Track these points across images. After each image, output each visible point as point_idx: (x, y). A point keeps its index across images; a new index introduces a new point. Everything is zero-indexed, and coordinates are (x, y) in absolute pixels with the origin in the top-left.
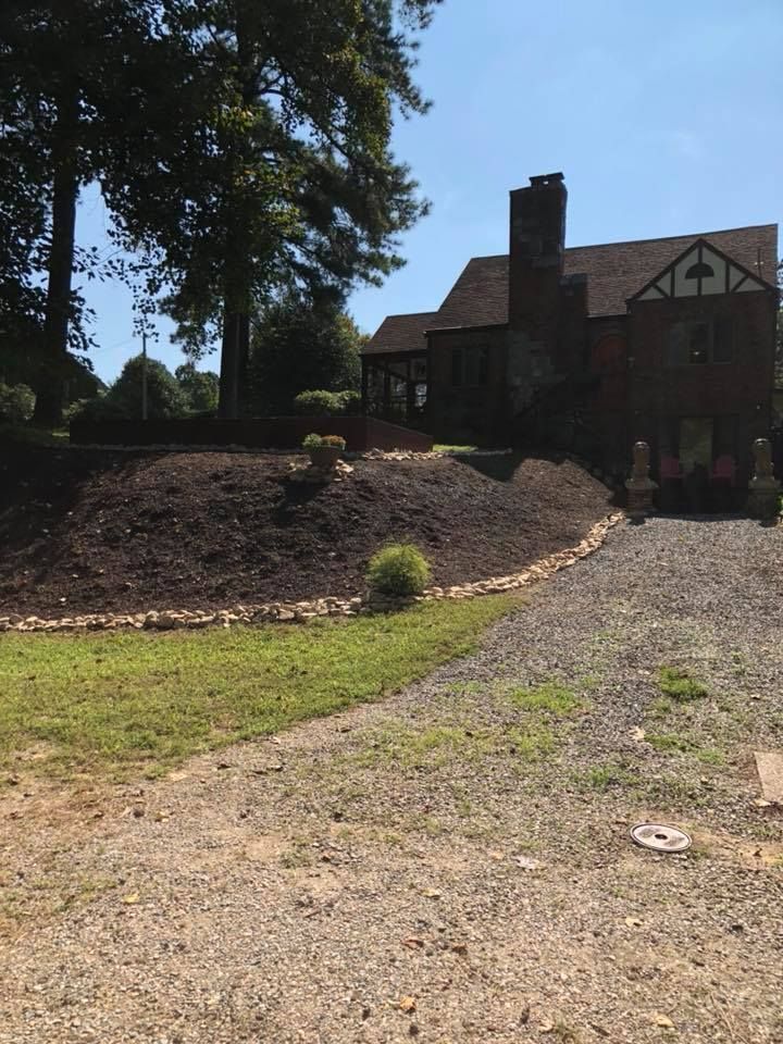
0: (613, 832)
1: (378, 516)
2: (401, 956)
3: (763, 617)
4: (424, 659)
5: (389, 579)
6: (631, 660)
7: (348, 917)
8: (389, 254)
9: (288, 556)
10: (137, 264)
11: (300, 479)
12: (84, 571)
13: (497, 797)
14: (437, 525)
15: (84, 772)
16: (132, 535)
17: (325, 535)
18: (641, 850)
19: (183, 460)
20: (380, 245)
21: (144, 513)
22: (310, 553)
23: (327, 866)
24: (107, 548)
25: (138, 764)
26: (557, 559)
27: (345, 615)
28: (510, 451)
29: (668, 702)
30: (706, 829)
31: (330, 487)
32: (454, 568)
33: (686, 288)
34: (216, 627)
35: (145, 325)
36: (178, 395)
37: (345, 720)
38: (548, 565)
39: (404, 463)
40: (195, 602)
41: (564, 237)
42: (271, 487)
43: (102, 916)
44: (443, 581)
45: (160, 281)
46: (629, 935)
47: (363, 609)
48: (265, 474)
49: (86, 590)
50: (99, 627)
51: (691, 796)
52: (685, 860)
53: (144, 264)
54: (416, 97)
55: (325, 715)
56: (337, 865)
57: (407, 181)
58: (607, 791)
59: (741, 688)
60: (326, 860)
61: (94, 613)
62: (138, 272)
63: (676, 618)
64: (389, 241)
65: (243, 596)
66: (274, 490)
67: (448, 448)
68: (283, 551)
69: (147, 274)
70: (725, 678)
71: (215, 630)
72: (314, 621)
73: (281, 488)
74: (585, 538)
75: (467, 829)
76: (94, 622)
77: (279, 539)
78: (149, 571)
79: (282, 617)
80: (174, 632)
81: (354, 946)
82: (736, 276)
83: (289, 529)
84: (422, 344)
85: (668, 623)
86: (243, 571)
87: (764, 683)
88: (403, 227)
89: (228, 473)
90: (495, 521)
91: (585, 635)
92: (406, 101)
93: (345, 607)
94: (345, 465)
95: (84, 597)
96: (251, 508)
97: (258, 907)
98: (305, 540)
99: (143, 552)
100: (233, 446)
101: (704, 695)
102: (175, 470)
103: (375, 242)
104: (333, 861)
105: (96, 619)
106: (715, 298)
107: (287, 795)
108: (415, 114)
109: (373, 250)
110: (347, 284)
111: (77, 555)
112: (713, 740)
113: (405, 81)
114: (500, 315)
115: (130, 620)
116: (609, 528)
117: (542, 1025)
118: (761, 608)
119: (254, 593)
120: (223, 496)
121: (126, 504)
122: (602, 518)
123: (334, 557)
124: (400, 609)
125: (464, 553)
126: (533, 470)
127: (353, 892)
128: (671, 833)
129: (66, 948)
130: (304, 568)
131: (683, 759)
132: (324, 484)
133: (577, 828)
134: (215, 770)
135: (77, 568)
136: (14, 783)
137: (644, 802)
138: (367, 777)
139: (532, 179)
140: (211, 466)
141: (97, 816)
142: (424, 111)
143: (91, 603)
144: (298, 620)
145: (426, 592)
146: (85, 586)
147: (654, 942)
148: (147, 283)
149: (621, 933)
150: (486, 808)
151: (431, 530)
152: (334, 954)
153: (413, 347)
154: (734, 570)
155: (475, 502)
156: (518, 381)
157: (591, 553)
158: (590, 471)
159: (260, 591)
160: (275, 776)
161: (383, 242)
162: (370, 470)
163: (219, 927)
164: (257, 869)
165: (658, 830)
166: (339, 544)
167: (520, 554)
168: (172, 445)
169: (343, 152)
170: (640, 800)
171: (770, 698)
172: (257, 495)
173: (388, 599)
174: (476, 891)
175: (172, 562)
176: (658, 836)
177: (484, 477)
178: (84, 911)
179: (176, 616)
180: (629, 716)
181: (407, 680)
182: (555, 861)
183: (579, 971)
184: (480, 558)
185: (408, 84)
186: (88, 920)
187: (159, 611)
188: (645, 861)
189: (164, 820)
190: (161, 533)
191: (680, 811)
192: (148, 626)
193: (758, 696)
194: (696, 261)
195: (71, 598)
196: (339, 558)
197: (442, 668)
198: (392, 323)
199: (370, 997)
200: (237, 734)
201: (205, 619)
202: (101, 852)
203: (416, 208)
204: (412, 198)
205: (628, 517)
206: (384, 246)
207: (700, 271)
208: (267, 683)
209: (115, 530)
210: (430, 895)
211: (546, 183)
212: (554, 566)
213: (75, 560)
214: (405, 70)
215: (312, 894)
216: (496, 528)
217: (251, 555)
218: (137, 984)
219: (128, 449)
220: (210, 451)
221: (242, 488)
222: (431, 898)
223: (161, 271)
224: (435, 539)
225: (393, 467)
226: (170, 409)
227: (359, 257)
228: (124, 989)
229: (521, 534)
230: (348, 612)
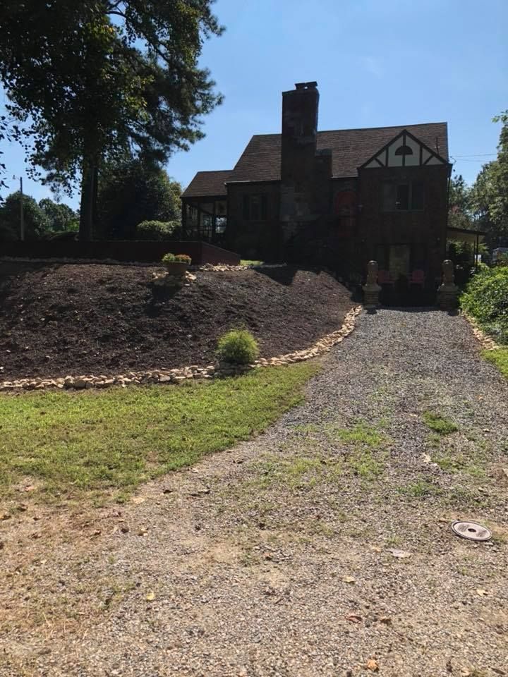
0: (441, 528)
1: (217, 310)
2: (350, 628)
3: (473, 376)
4: (270, 409)
5: (233, 353)
6: (402, 407)
7: (303, 601)
8: (194, 129)
9: (160, 338)
10: (27, 129)
11: (162, 284)
12: (14, 348)
13: (358, 507)
14: (254, 316)
15: (69, 499)
16: (46, 321)
17: (183, 323)
18: (463, 540)
19: (75, 269)
20: (189, 122)
21: (53, 307)
22: (174, 335)
23: (271, 564)
24: (29, 331)
25: (106, 491)
26: (331, 337)
27: (206, 378)
28: (285, 264)
29: (436, 436)
30: (494, 523)
31: (183, 290)
32: (269, 345)
33: (395, 161)
34: (117, 387)
35: (34, 173)
36: (45, 220)
37: (236, 453)
38: (327, 342)
39: (226, 273)
40: (98, 370)
41: (317, 125)
42: (141, 289)
43: (136, 612)
44: (266, 354)
45: (44, 143)
46: (484, 603)
47: (216, 373)
48: (136, 280)
49: (17, 361)
50: (32, 388)
51: (477, 501)
52: (492, 546)
53: (33, 130)
54: (214, 24)
55: (221, 451)
56: (278, 562)
57: (208, 81)
58: (424, 499)
59: (475, 424)
60: (268, 559)
61: (26, 377)
62: (28, 135)
63: (421, 378)
64: (195, 121)
65: (131, 365)
66: (144, 292)
67: (250, 262)
68: (156, 334)
69: (35, 137)
70: (464, 418)
71: (116, 389)
72: (185, 382)
73: (148, 290)
74: (343, 323)
75: (349, 530)
76: (28, 384)
77: (151, 325)
78: (62, 348)
79: (162, 379)
80: (86, 391)
81: (317, 623)
82: (426, 155)
83: (158, 319)
84: (223, 192)
85: (417, 381)
86: (129, 347)
87: (488, 421)
88: (205, 112)
89: (110, 279)
90: (289, 313)
91: (369, 390)
92: (208, 26)
93: (204, 373)
94: (190, 275)
95: (17, 366)
96: (129, 304)
97: (239, 598)
98: (169, 326)
99: (56, 334)
100: (108, 259)
101: (455, 430)
102: (71, 277)
103: (185, 121)
104: (273, 560)
105: (29, 382)
106: (412, 168)
107: (221, 511)
108: (213, 36)
109: (184, 127)
110: (168, 149)
111: (7, 337)
112: (472, 461)
113: (208, 12)
114: (274, 174)
115: (53, 382)
116: (356, 316)
117: (462, 672)
118: (469, 370)
119: (139, 363)
120: (108, 295)
121: (39, 301)
122: (350, 310)
123: (191, 339)
124: (242, 374)
125: (274, 335)
126: (303, 277)
127: (297, 583)
128: (478, 528)
129: (121, 639)
130: (171, 345)
131: (460, 475)
132: (179, 288)
133: (417, 526)
134: (163, 494)
135: (9, 345)
136: (23, 510)
137: (450, 506)
138: (269, 495)
139: (297, 85)
140: (97, 274)
141: (96, 534)
142: (219, 34)
143: (22, 370)
144: (173, 381)
145: (256, 361)
146: (16, 359)
147: (501, 606)
148: (35, 144)
149: (478, 601)
150: (355, 515)
151: (251, 319)
152: (307, 631)
153: (217, 193)
154: (442, 345)
155: (275, 300)
156: (287, 218)
157: (350, 333)
158: (337, 279)
159: (143, 362)
160: (206, 497)
161: (191, 121)
162: (207, 279)
163: (220, 615)
164: (225, 568)
165: (468, 526)
166: (194, 329)
167: (308, 334)
168: (65, 259)
169: (164, 59)
170: (447, 504)
171: (494, 431)
172: (133, 295)
173: (233, 367)
174: (375, 576)
175: (77, 341)
176: (470, 530)
177: (277, 283)
178: (121, 609)
179: (87, 379)
180: (417, 446)
181: (266, 424)
182: (413, 551)
183: (466, 630)
184: (284, 338)
185: (209, 14)
186: (127, 616)
187: (72, 376)
188: (468, 548)
189: (145, 534)
190: (68, 321)
191: (473, 511)
192: (67, 386)
193: (488, 430)
194: (401, 144)
195: (9, 367)
196: (195, 338)
197: (285, 415)
198: (201, 177)
199: (345, 661)
200: (164, 466)
201: (107, 381)
202: (112, 562)
203: (213, 99)
204: (211, 93)
205: (365, 309)
206: (192, 124)
207: (404, 151)
208: (170, 429)
209: (34, 319)
210: (349, 581)
211: (306, 88)
212: (331, 343)
213: (7, 340)
214: (207, 5)
215: (271, 585)
216: (290, 317)
217: (134, 338)
218: (184, 664)
219: (33, 260)
220: (92, 263)
221: (121, 290)
222: (350, 583)
223: (45, 135)
224: (254, 325)
225: (221, 276)
226: (40, 230)
227: (173, 130)
228: (176, 668)
229: (305, 321)
230: (207, 376)
